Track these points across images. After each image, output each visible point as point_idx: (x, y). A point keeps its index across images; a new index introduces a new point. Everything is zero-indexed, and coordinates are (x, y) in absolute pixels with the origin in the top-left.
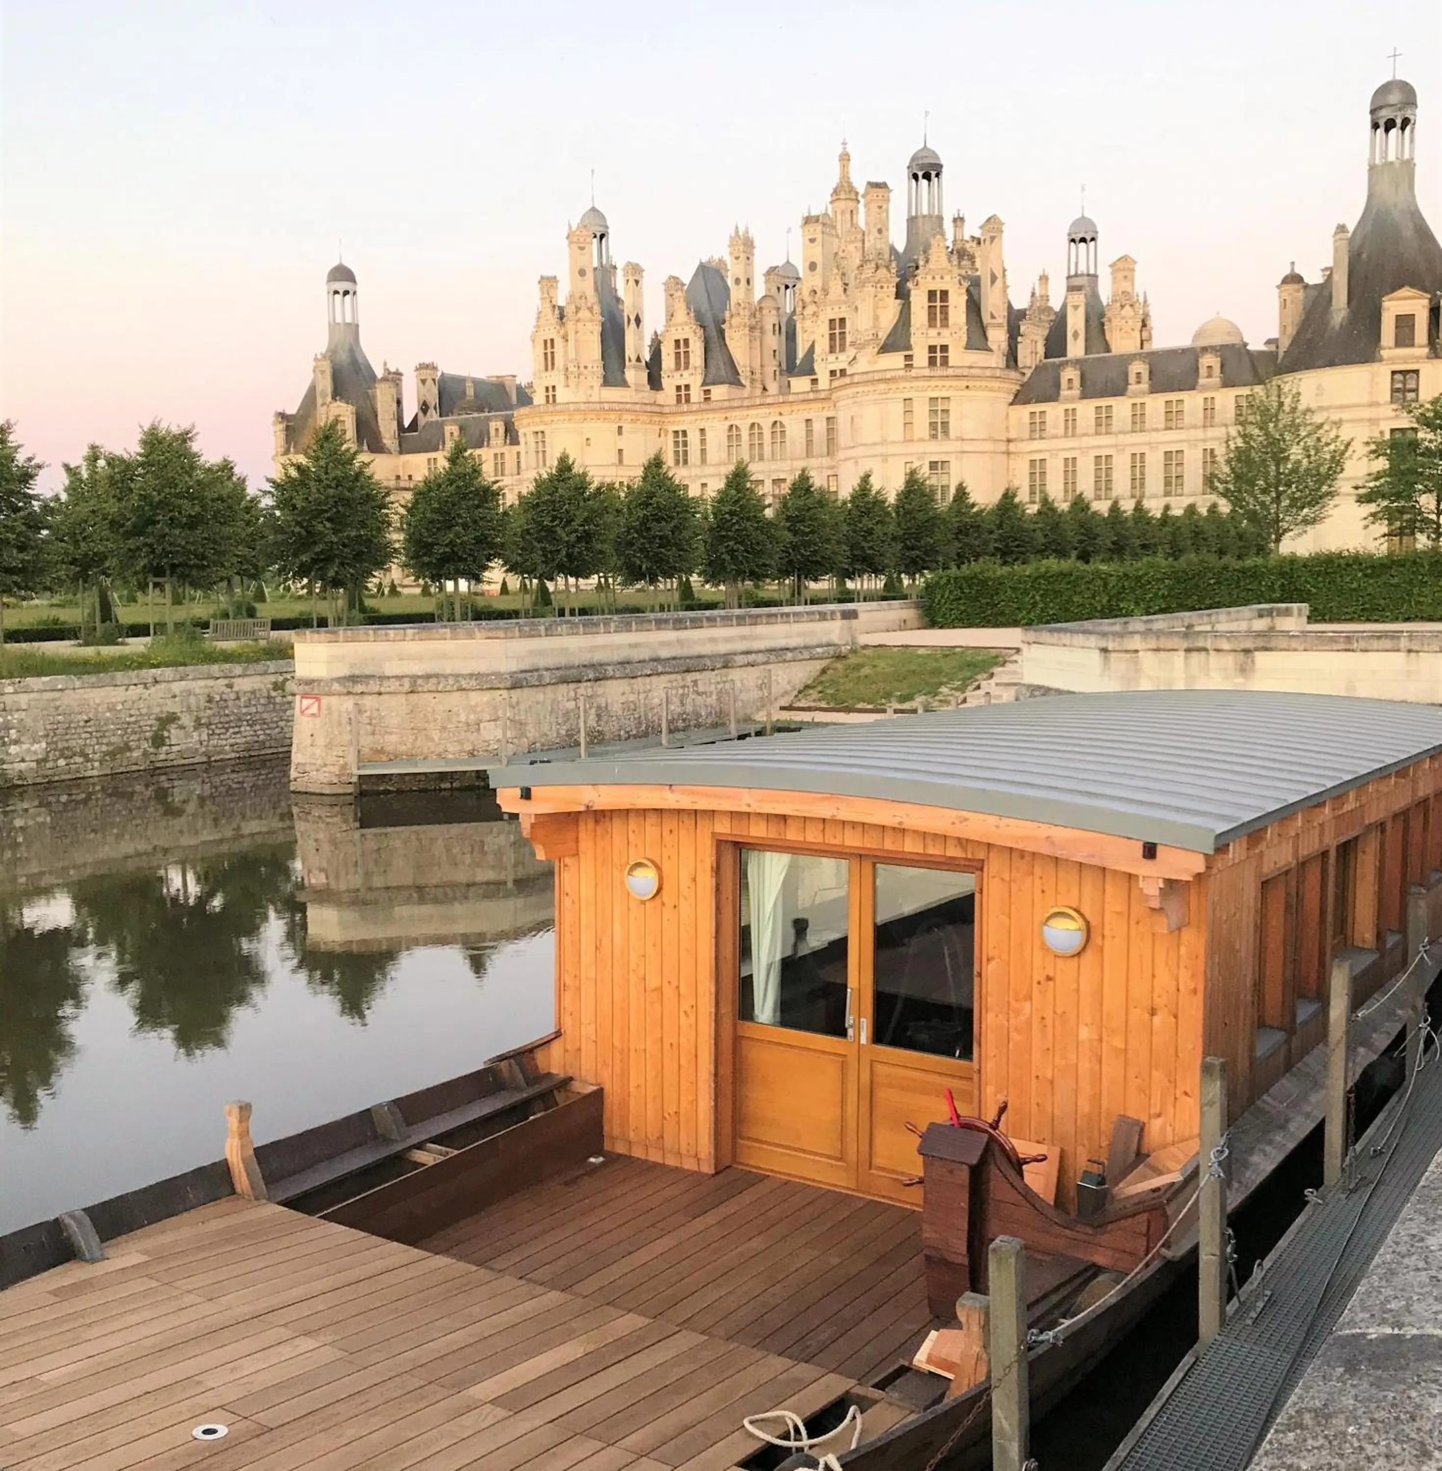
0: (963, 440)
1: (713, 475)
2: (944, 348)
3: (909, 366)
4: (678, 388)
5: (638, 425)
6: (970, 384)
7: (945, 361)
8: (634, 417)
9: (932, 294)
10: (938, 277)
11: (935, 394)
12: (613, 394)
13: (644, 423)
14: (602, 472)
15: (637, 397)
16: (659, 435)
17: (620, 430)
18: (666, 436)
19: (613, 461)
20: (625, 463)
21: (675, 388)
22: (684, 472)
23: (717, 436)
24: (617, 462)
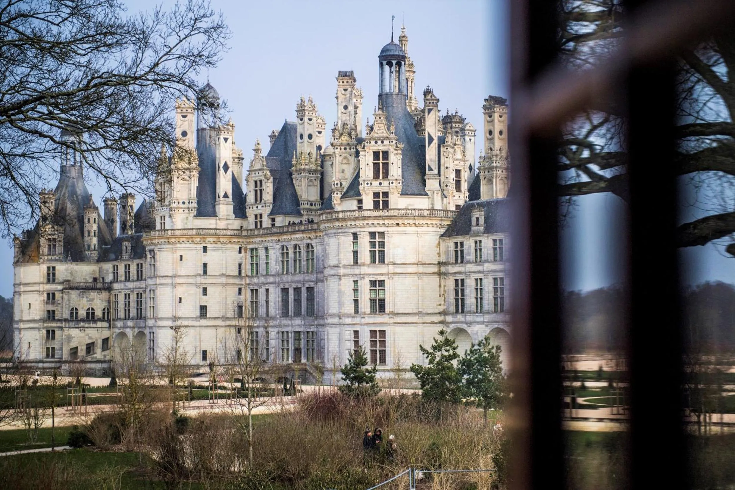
0: (394, 264)
1: (272, 283)
2: (386, 194)
3: (360, 208)
4: (256, 216)
5: (219, 245)
6: (400, 222)
7: (386, 204)
8: (215, 240)
9: (376, 155)
10: (379, 142)
11: (373, 230)
12: (203, 222)
14: (191, 280)
15: (222, 224)
16: (240, 252)
17: (205, 249)
18: (246, 252)
19: (199, 272)
20: (208, 274)
21: (253, 217)
22: (255, 280)
23: (275, 254)
24: (202, 273)
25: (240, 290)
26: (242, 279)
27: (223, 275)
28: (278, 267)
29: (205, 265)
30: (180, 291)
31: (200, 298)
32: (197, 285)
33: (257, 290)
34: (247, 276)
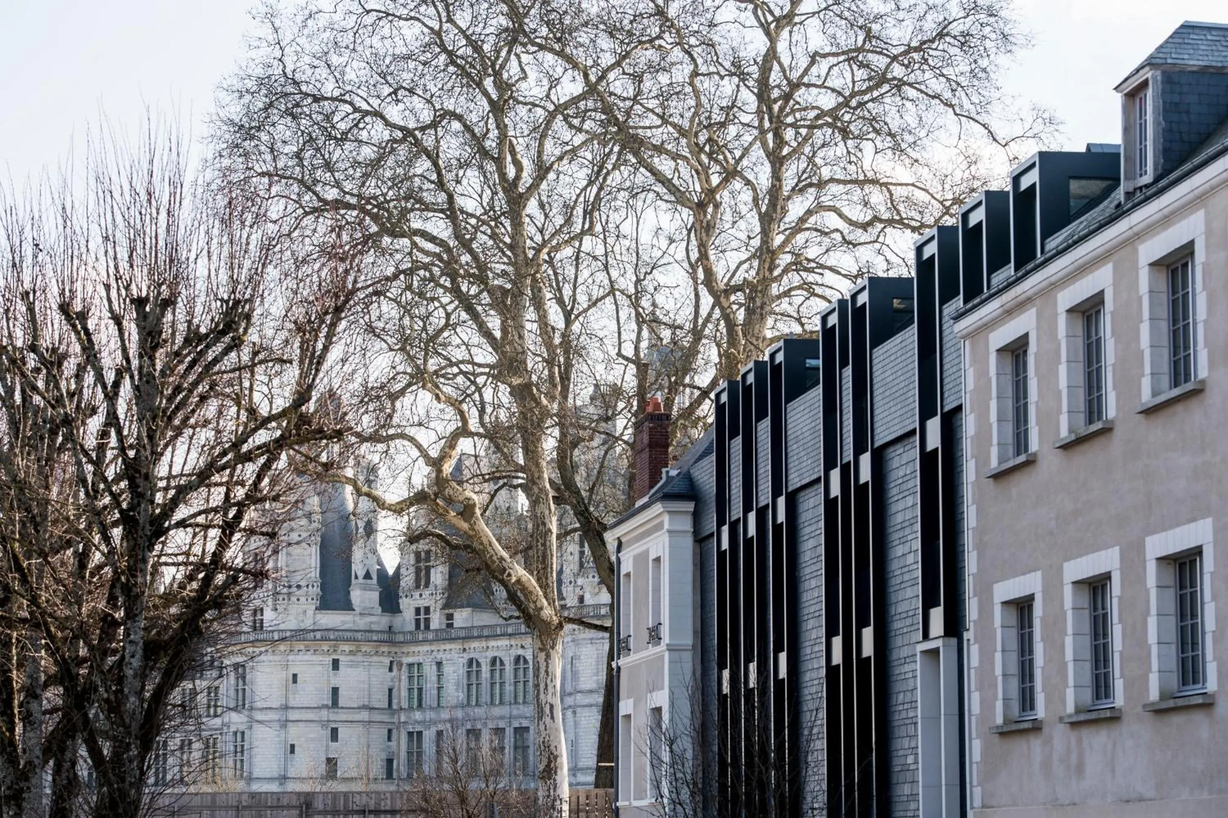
1: (448, 721)
4: (418, 611)
5: (359, 658)
8: (353, 648)
12: (332, 619)
13: (366, 654)
14: (310, 715)
15: (362, 623)
16: (391, 670)
17: (336, 664)
18: (400, 670)
19: (325, 702)
20: (340, 705)
21: (413, 611)
22: (418, 715)
23: (455, 671)
24: (330, 703)
25: (390, 731)
26: (393, 714)
27: (364, 707)
28: (460, 694)
29: (335, 691)
30: (294, 733)
31: (327, 746)
32: (323, 724)
33: (420, 734)
34: (401, 709)
